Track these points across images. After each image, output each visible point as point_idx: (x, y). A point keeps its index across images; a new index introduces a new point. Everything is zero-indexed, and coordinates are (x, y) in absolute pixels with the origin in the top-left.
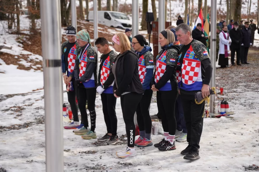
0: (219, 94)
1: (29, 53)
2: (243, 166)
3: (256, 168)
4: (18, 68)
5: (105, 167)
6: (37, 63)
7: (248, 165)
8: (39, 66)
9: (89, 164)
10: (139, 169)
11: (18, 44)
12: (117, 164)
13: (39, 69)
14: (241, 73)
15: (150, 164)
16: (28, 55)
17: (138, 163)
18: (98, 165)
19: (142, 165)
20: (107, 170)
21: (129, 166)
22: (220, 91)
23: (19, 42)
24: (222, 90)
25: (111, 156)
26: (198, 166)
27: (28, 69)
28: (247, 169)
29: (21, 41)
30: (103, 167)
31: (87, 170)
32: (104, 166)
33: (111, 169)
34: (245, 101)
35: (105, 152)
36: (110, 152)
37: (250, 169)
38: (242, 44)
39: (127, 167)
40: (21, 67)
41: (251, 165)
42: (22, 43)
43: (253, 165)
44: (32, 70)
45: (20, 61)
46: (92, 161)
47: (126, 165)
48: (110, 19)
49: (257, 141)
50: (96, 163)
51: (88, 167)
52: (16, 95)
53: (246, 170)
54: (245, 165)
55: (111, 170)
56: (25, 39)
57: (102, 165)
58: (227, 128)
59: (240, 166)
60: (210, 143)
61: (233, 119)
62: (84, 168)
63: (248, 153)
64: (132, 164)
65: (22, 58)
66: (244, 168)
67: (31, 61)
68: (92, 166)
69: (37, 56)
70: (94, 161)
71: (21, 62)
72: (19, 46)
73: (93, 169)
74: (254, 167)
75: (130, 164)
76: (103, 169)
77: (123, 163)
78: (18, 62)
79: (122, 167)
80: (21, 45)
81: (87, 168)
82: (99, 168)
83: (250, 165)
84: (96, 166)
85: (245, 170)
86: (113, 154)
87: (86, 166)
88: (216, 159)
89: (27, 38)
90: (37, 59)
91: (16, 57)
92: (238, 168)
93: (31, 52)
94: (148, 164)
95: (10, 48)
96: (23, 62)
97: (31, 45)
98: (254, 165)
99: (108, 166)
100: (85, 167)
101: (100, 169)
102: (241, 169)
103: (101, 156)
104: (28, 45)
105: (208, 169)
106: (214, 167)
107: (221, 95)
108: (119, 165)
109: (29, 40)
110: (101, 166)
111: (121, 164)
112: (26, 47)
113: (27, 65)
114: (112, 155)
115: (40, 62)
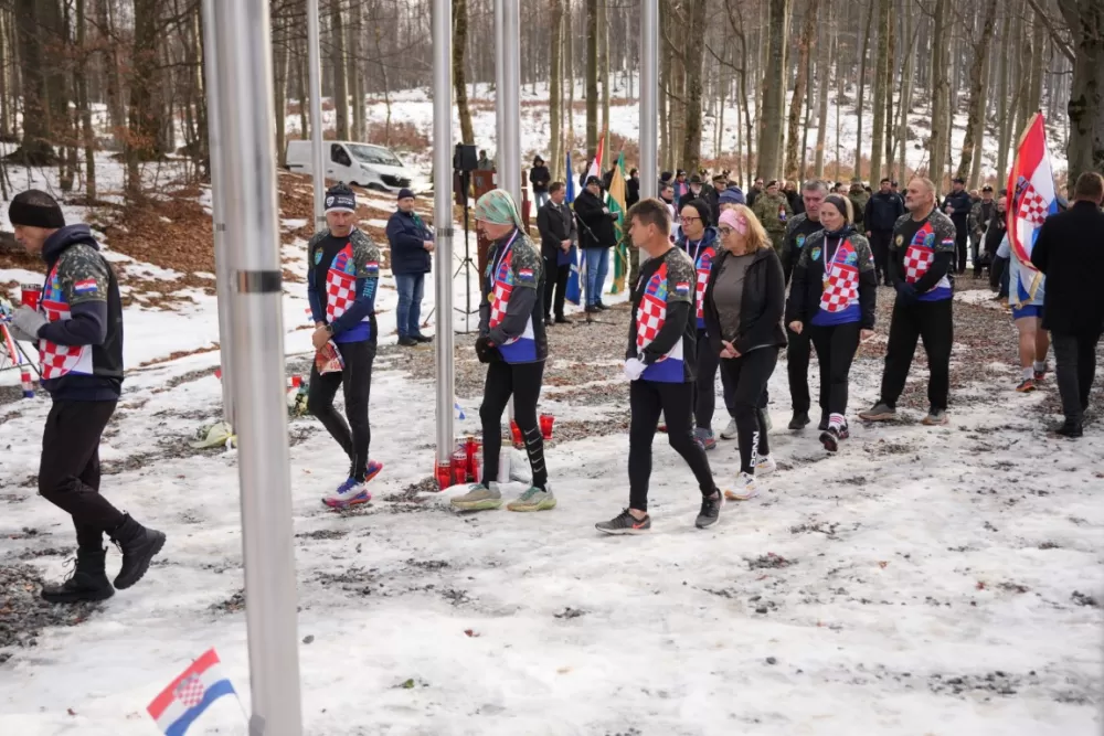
1: (126, 258)
2: (745, 559)
3: (776, 562)
5: (374, 573)
6: (148, 286)
7: (755, 555)
8: (156, 294)
9: (327, 566)
10: (470, 578)
12: (407, 566)
13: (154, 302)
15: (497, 563)
16: (121, 263)
17: (464, 562)
18: (355, 570)
19: (476, 566)
20: (381, 582)
21: (443, 570)
25: (387, 544)
26: (627, 562)
28: (754, 567)
29: (101, 225)
30: (370, 574)
31: (323, 583)
32: (372, 570)
33: (391, 579)
35: (369, 534)
36: (384, 531)
37: (763, 564)
39: (435, 574)
41: (765, 554)
42: (104, 231)
44: (136, 307)
46: (336, 558)
47: (431, 566)
48: (348, 163)
49: (771, 490)
50: (347, 563)
51: (326, 576)
53: (752, 569)
54: (748, 556)
55: (391, 583)
56: (110, 219)
57: (366, 570)
59: (738, 559)
62: (317, 579)
63: (752, 522)
64: (450, 563)
66: (746, 563)
67: (132, 280)
68: (339, 572)
69: (148, 267)
70: (342, 558)
73: (342, 581)
74: (771, 559)
75: (443, 564)
76: (370, 578)
77: (424, 563)
79: (421, 573)
81: (324, 580)
82: (359, 577)
83: (761, 556)
84: (348, 572)
85: (748, 568)
86: (393, 538)
87: (320, 573)
89: (116, 217)
90: (147, 273)
92: (732, 564)
93: (130, 254)
94: (493, 564)
97: (130, 235)
98: (771, 555)
99: (382, 571)
100: (318, 576)
101: (361, 580)
102: (739, 566)
103: (359, 545)
104: (120, 236)
105: (655, 570)
106: (670, 564)
108: (412, 568)
109: (123, 220)
110: (363, 572)
111: (419, 565)
112: (114, 242)
114: (388, 540)
115: (157, 285)
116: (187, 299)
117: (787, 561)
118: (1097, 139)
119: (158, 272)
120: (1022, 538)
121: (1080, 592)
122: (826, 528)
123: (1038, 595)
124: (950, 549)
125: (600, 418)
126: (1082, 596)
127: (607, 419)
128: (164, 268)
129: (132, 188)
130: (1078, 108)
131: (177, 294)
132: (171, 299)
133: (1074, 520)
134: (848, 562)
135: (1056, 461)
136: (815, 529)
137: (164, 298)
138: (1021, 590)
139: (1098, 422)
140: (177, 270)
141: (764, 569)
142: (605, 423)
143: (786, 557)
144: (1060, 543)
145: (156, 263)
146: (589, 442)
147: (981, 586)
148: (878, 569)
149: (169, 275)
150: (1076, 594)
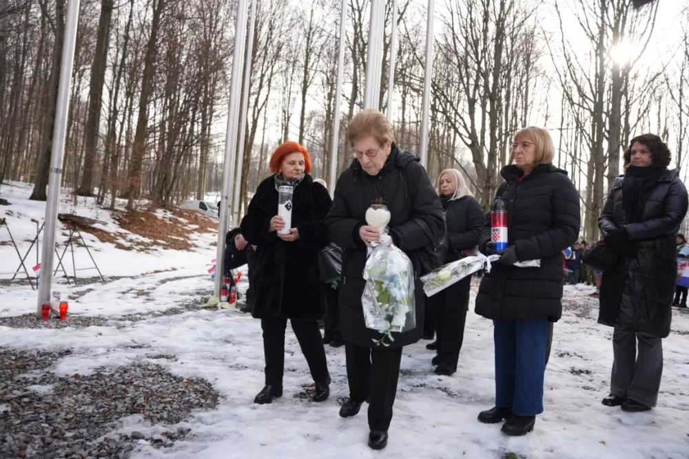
1: (127, 232)
4: (116, 247)
6: (138, 244)
8: (143, 247)
11: (113, 220)
13: (142, 250)
16: (126, 234)
23: (114, 218)
27: (129, 249)
29: (117, 218)
40: (120, 246)
42: (118, 220)
44: (134, 251)
45: (117, 239)
48: (206, 209)
52: (123, 277)
56: (121, 216)
65: (118, 236)
67: (131, 241)
69: (138, 236)
71: (118, 241)
72: (114, 223)
78: (115, 241)
80: (116, 222)
89: (123, 216)
90: (137, 239)
91: (113, 235)
93: (129, 230)
95: (105, 224)
96: (121, 241)
97: (129, 223)
104: (125, 223)
109: (126, 217)
112: (122, 225)
113: (127, 244)
115: (142, 243)
116: (156, 250)
119: (141, 239)
128: (144, 237)
129: (129, 207)
131: (150, 247)
132: (149, 249)
137: (146, 249)
140: (149, 238)
145: (140, 235)
149: (146, 240)
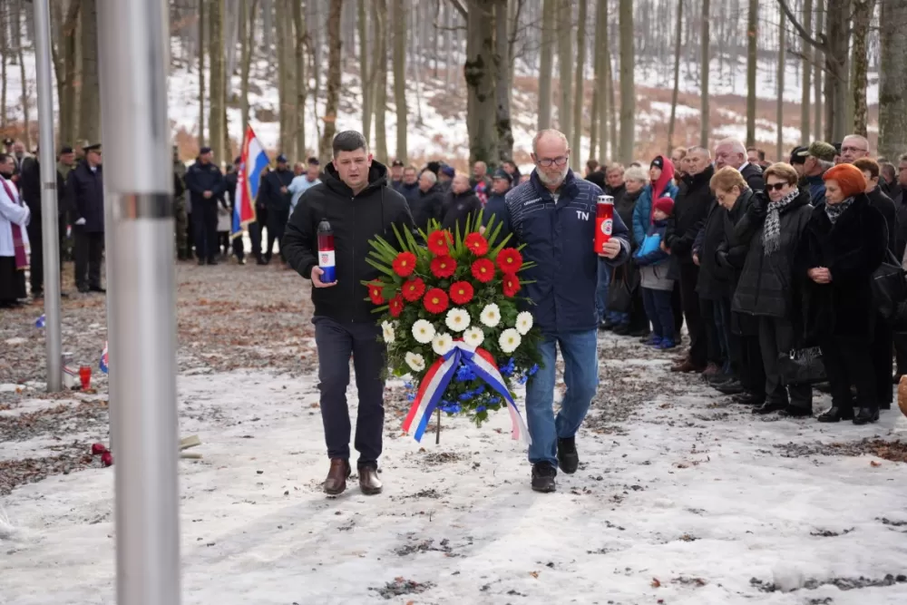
0: (76, 388)
2: (372, 588)
3: (407, 587)
7: (379, 582)
14: (88, 320)
22: (77, 380)
24: (85, 374)
28: (388, 595)
34: (186, 403)
37: (395, 591)
38: (78, 219)
41: (391, 581)
43: (396, 579)
49: (338, 513)
53: (387, 598)
54: (374, 585)
58: (211, 490)
59: (363, 589)
60: (199, 539)
61: (200, 460)
63: (350, 548)
66: (376, 592)
74: (402, 584)
83: (388, 584)
85: (382, 597)
88: (270, 580)
92: (361, 595)
102: (368, 597)
107: (86, 392)
117: (421, 585)
118: (501, 107)
120: (658, 533)
121: (759, 579)
122: (436, 544)
123: (720, 585)
124: (590, 552)
125: (45, 454)
126: (760, 582)
127: (55, 454)
130: (476, 71)
133: (694, 511)
134: (494, 577)
135: (624, 456)
136: (424, 547)
138: (700, 583)
139: (635, 414)
141: (403, 596)
142: (56, 460)
143: (417, 581)
144: (695, 534)
146: (53, 482)
147: (657, 584)
148: (532, 580)
150: (754, 581)
